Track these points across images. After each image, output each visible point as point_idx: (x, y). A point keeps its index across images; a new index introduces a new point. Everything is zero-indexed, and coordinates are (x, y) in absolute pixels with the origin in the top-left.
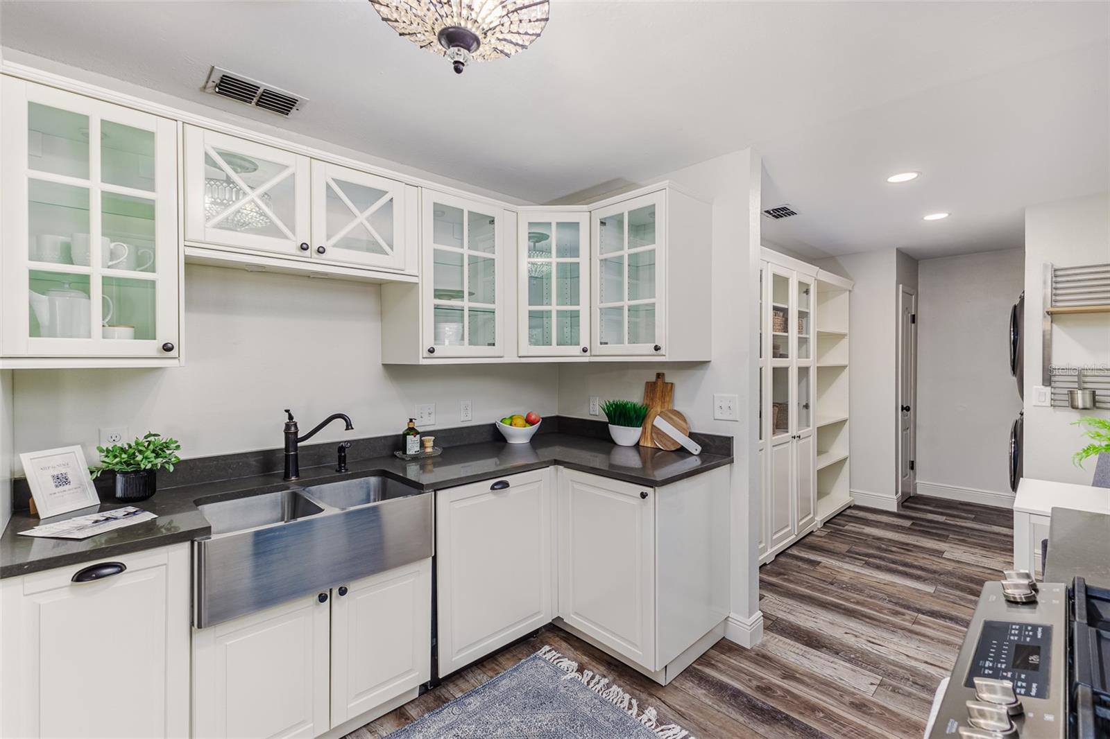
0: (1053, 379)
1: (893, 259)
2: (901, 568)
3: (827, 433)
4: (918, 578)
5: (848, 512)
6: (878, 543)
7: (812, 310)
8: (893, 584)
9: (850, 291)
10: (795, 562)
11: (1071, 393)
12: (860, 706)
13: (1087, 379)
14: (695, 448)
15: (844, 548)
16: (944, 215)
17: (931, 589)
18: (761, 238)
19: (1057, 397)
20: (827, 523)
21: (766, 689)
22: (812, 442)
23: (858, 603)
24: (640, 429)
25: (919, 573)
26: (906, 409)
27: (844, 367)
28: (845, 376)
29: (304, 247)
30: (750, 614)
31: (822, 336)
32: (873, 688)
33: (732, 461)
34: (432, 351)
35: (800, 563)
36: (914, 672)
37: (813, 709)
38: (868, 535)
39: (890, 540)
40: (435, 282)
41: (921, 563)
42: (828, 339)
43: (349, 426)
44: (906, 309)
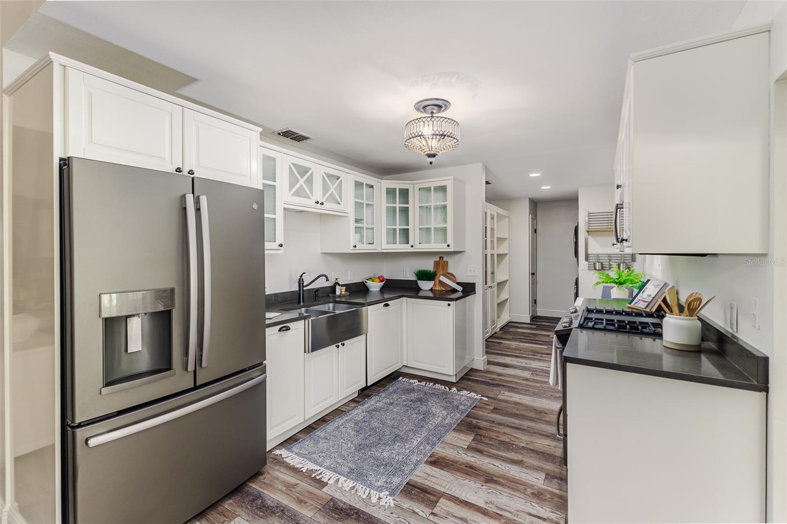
0: (589, 258)
1: (527, 203)
2: (534, 342)
3: (501, 285)
4: (541, 344)
5: (509, 324)
6: (524, 334)
7: (495, 228)
8: (533, 347)
9: (509, 217)
10: (492, 343)
11: (595, 264)
12: (526, 380)
13: (600, 258)
14: (460, 288)
15: (511, 337)
16: (549, 187)
17: (546, 347)
18: (486, 198)
19: (590, 266)
20: (501, 329)
21: (494, 379)
22: (495, 289)
23: (520, 353)
24: (434, 282)
25: (541, 342)
26: (533, 274)
27: (507, 254)
28: (507, 258)
29: (317, 203)
30: (483, 356)
31: (498, 239)
32: (529, 375)
33: (475, 293)
34: (355, 246)
35: (494, 344)
36: (542, 370)
37: (511, 382)
38: (519, 332)
39: (528, 333)
40: (355, 217)
41: (542, 339)
42: (501, 240)
43: (327, 280)
44: (533, 226)
